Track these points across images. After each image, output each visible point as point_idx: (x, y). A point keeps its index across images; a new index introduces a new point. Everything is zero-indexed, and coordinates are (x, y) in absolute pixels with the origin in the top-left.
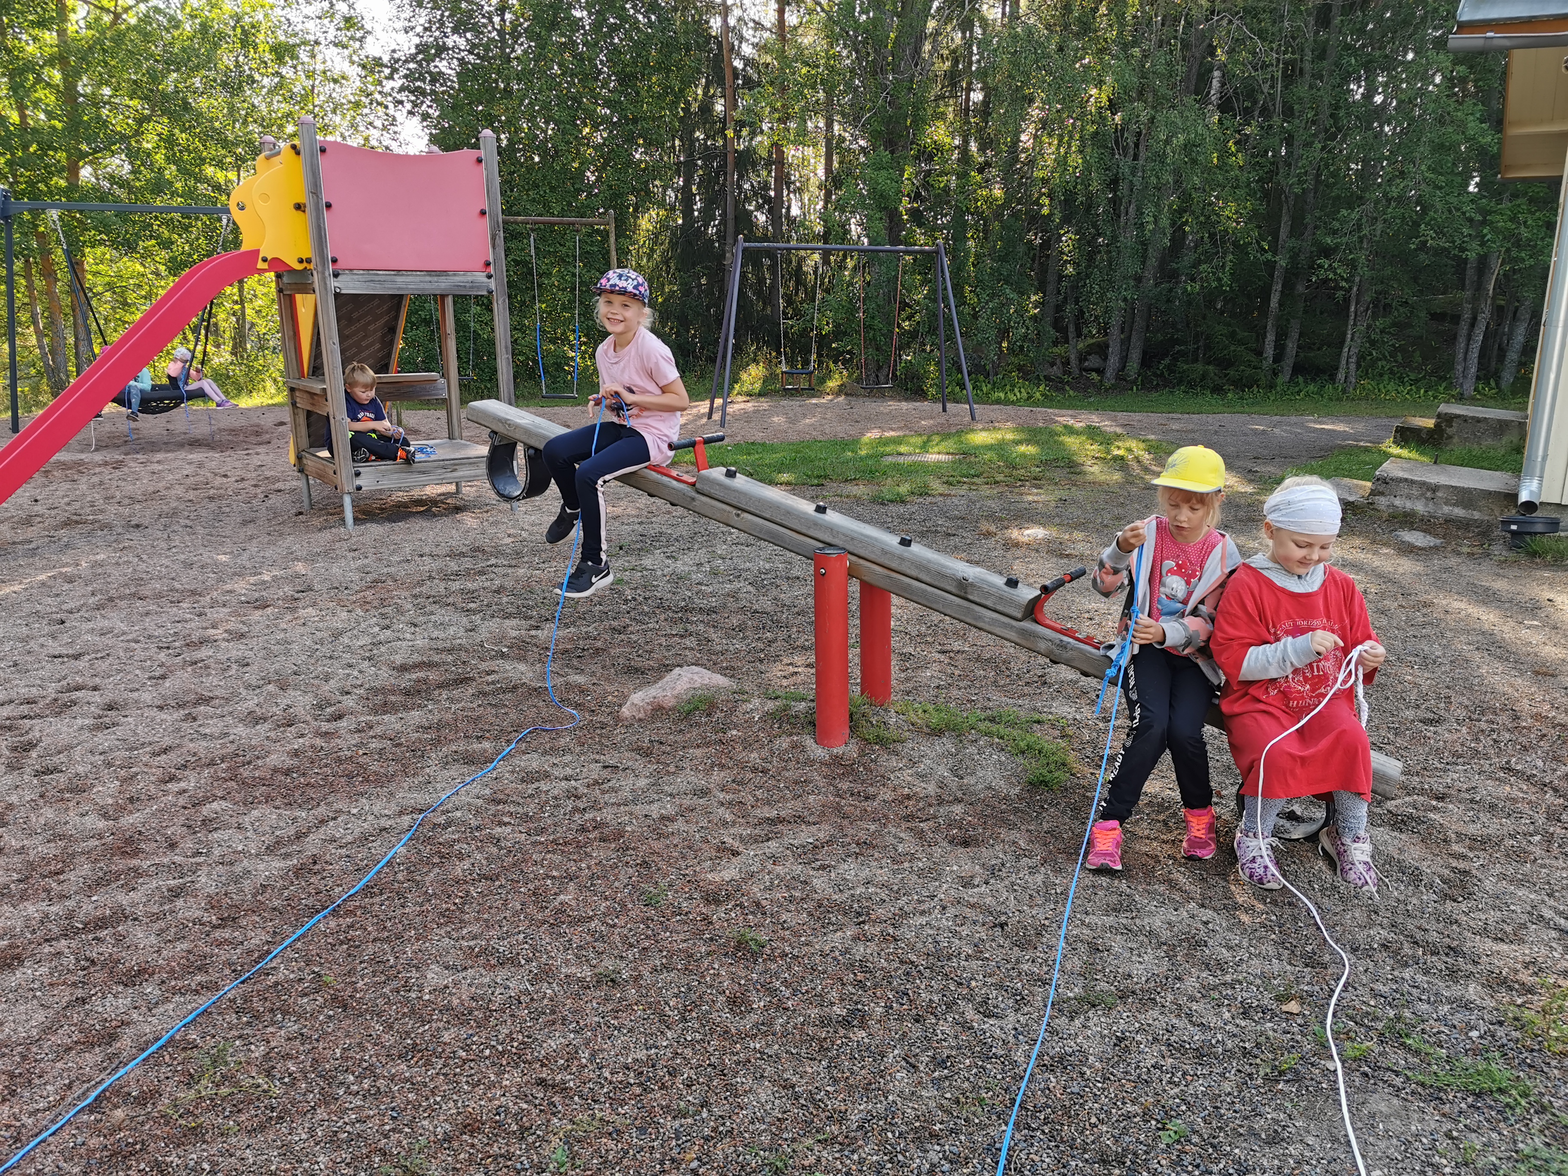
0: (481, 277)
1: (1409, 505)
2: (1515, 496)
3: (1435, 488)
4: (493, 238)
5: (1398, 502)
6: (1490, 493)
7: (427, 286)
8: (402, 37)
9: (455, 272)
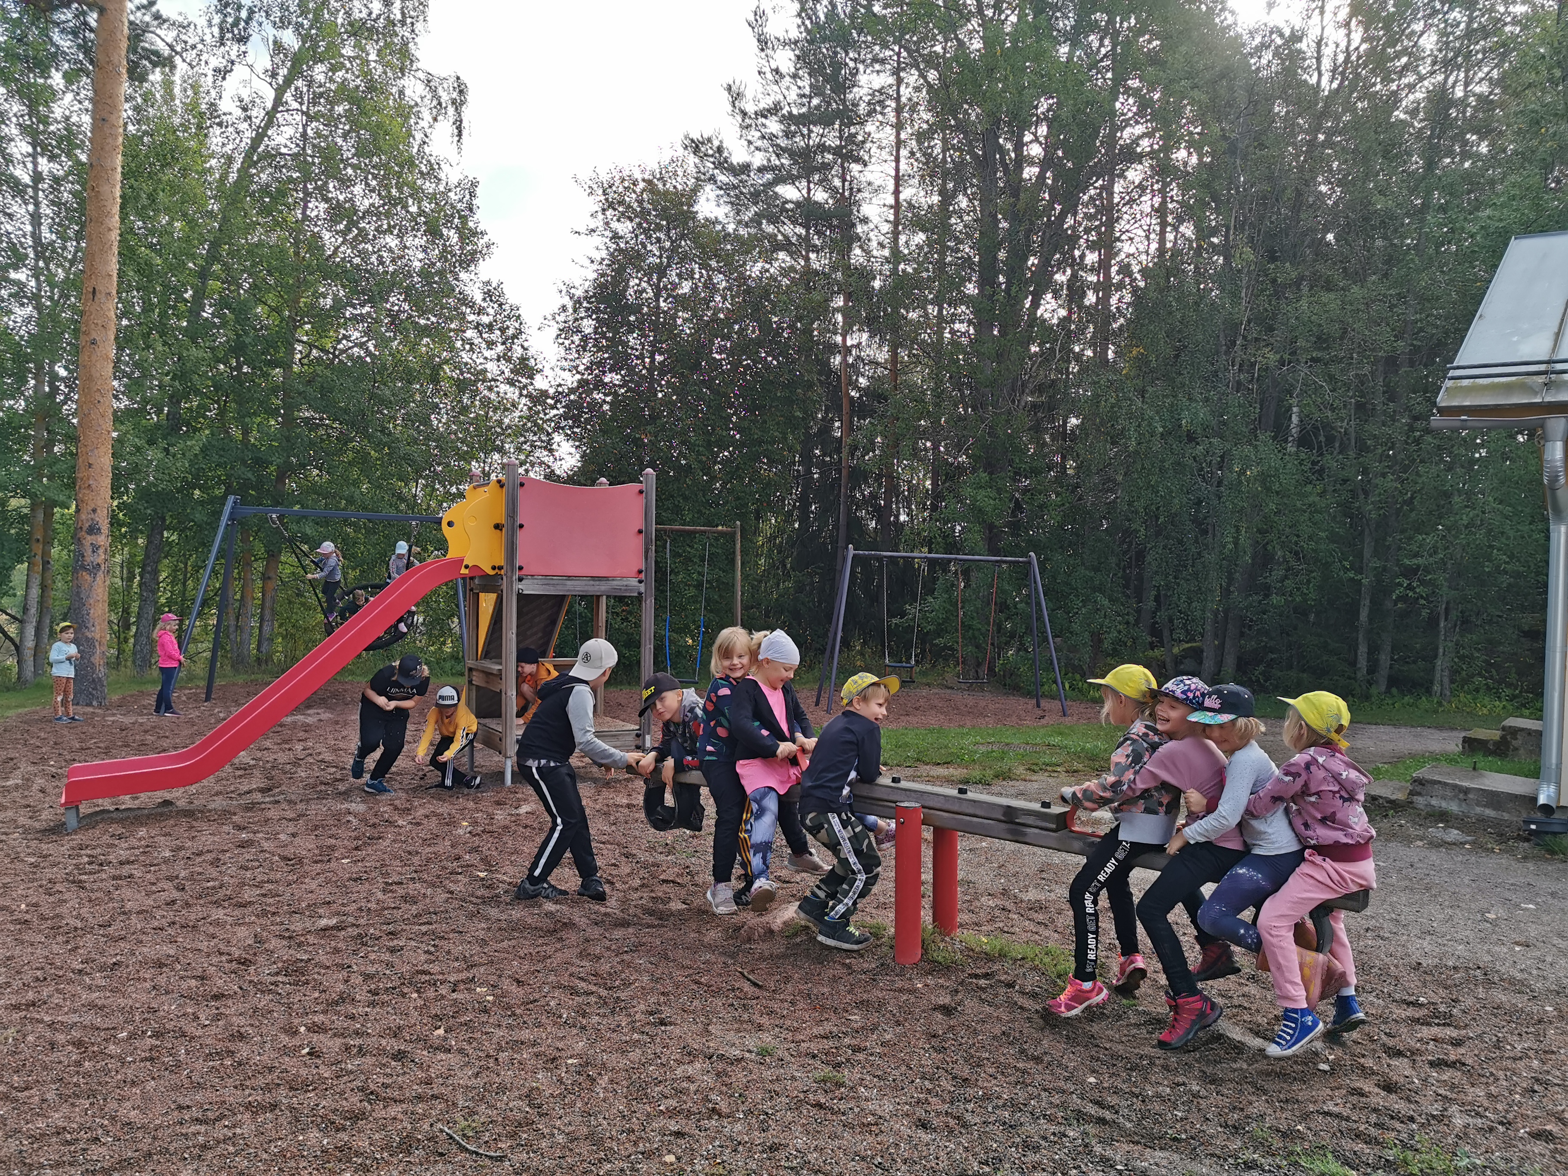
0: (634, 582)
1: (1444, 805)
2: (1535, 799)
3: (1466, 791)
4: (647, 551)
5: (1434, 802)
6: (1516, 796)
7: (591, 588)
8: (567, 375)
9: (614, 578)
